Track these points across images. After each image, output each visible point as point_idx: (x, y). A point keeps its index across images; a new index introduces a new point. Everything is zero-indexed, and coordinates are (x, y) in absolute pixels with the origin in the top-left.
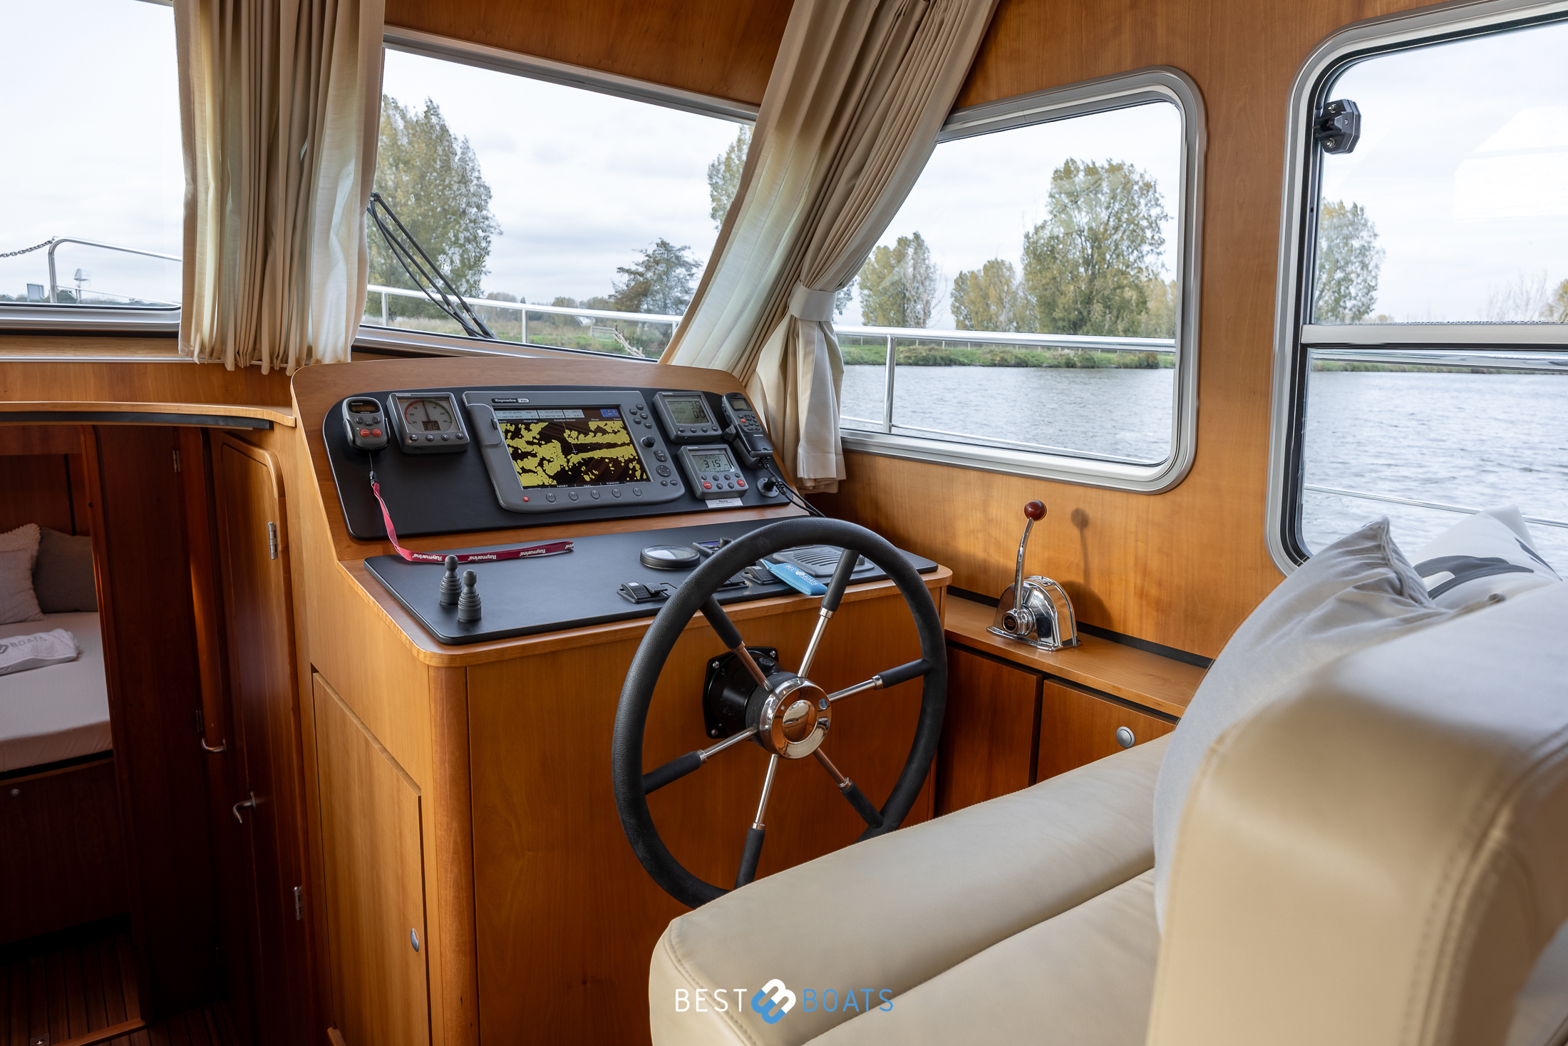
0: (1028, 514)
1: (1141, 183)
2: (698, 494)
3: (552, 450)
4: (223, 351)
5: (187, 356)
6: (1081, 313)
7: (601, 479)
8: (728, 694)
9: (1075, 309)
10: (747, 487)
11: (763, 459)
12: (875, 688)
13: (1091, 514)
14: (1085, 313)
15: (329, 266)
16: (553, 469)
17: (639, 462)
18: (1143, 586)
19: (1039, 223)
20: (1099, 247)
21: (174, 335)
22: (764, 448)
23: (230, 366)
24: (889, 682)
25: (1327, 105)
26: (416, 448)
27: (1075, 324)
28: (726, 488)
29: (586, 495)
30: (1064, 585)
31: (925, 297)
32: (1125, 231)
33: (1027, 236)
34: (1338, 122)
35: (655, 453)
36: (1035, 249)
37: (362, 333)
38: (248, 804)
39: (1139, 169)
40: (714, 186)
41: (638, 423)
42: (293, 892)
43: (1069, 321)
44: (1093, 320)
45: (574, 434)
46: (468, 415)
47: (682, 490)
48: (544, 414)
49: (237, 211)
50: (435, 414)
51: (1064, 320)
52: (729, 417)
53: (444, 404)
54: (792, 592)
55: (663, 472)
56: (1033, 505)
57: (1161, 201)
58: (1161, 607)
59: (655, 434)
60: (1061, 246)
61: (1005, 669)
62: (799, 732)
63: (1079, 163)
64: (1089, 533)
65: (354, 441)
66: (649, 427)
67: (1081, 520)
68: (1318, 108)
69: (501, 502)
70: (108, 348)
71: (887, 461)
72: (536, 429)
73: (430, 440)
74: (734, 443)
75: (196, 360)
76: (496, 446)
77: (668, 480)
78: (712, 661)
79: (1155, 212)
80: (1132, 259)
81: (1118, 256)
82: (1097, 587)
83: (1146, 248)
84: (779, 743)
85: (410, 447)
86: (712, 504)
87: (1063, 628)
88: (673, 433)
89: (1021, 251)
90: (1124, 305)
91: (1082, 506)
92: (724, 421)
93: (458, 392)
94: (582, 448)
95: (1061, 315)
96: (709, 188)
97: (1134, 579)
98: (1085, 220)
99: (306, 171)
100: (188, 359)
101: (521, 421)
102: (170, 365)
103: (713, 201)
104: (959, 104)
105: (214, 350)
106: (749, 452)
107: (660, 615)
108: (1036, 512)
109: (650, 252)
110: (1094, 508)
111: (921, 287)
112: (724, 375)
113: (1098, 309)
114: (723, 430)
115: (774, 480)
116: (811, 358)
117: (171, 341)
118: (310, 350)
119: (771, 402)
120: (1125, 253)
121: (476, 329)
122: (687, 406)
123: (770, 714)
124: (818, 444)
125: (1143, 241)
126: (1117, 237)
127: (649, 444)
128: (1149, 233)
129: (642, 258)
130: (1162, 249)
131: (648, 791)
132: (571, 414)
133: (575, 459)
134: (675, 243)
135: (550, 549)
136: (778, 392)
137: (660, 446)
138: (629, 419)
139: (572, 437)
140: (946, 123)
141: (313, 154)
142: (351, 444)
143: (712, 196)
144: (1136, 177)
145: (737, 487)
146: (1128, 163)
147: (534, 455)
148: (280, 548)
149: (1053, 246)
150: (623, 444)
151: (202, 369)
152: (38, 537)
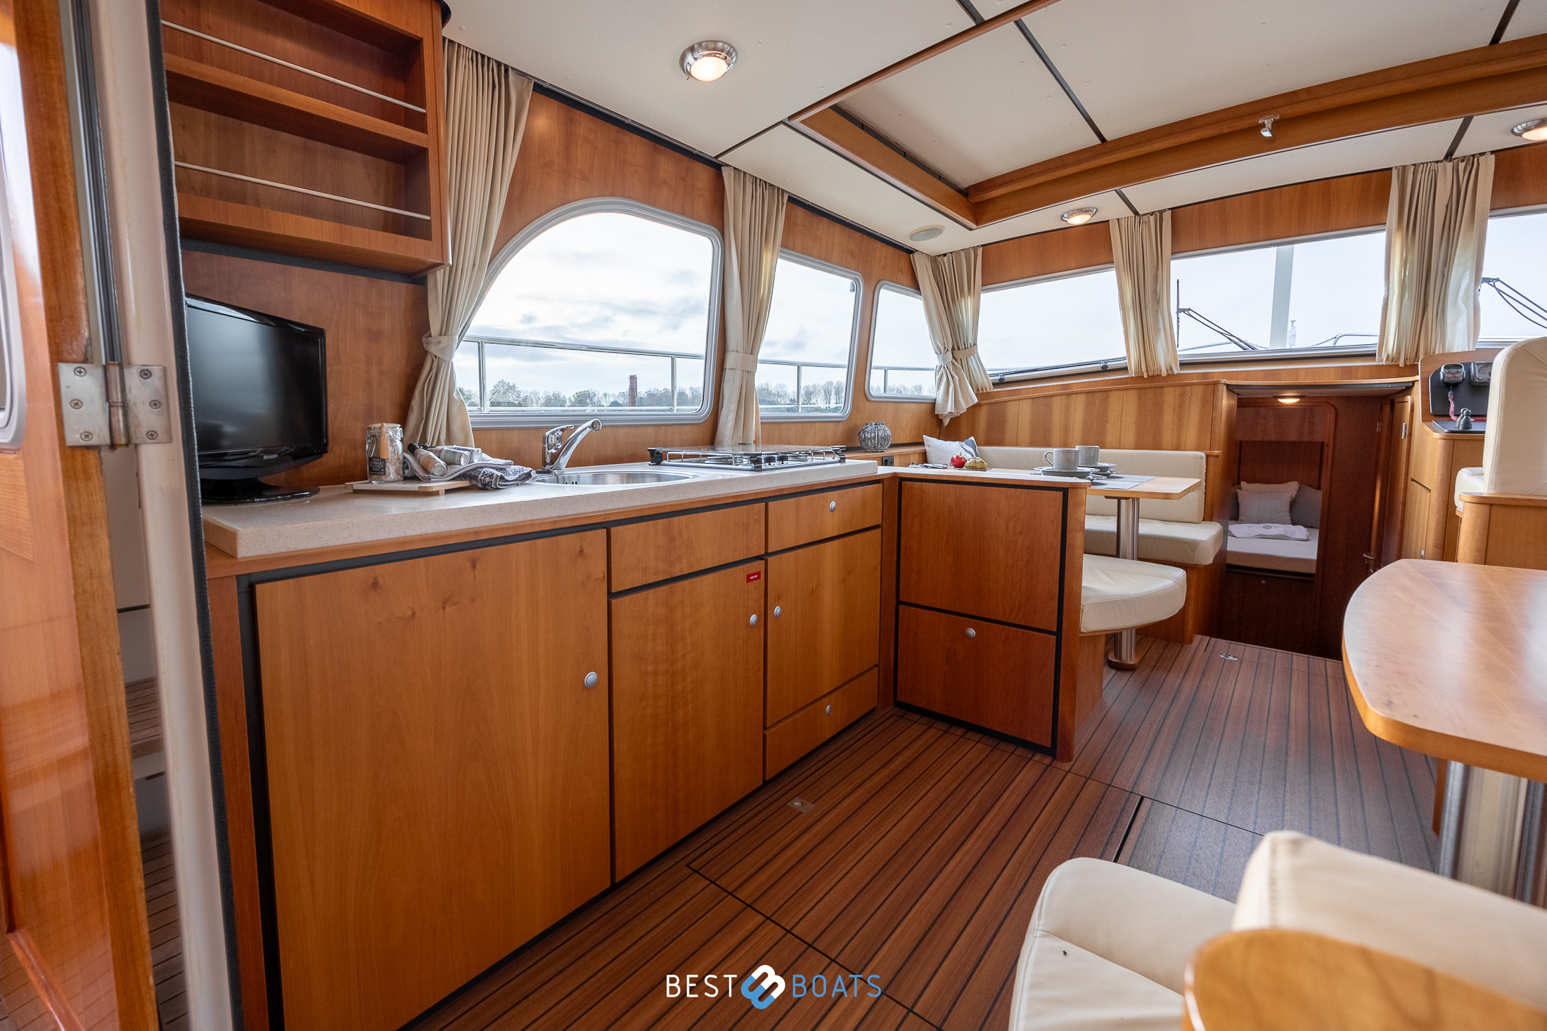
4: (1399, 359)
5: (1379, 362)
21: (1374, 355)
23: (1401, 365)
65: (1443, 380)
70: (1343, 362)
75: (1384, 364)
99: (1445, 277)
100: (1381, 363)
102: (1371, 366)
105: (1395, 357)
117: (1371, 358)
142: (1441, 382)
148: (1407, 434)
151: (1386, 365)
152: (1297, 488)
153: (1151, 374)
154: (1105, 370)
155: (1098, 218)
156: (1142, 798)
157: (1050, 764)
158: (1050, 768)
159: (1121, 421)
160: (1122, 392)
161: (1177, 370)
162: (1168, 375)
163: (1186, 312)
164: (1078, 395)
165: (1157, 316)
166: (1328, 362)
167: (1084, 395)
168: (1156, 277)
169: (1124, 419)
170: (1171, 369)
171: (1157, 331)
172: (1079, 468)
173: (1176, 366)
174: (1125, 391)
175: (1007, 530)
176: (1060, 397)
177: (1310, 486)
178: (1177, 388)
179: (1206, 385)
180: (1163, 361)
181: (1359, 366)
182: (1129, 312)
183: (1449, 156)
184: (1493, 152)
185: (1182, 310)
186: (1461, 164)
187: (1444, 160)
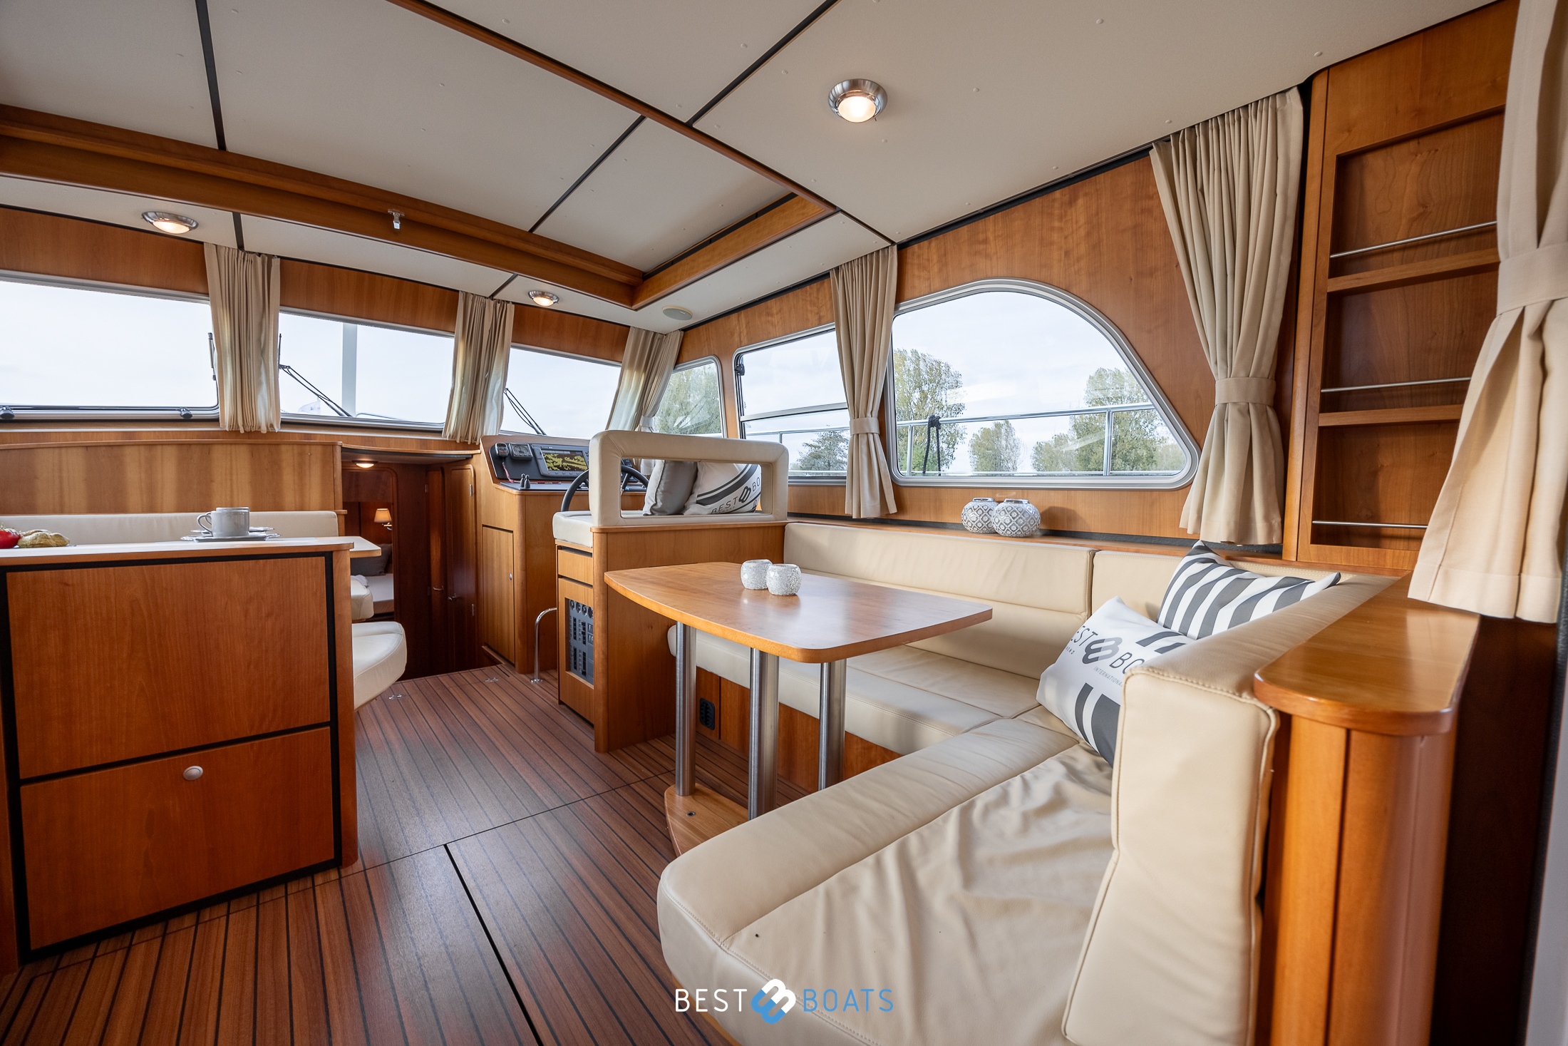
4: (456, 437)
5: (445, 437)
15: (492, 409)
21: (442, 432)
23: (458, 441)
25: (739, 364)
26: (517, 457)
29: (568, 473)
31: (1013, 458)
34: (742, 368)
37: (501, 431)
42: (472, 606)
46: (533, 450)
48: (557, 452)
49: (466, 392)
50: (524, 450)
53: (527, 448)
65: (499, 454)
69: (539, 472)
72: (555, 456)
73: (521, 456)
75: (448, 439)
76: (541, 458)
85: (515, 456)
93: (530, 445)
94: (568, 462)
99: (487, 381)
100: (445, 439)
101: (550, 453)
102: (439, 440)
104: (677, 363)
105: (454, 435)
111: (1011, 453)
113: (1119, 462)
117: (440, 433)
121: (540, 432)
132: (565, 452)
133: (565, 464)
135: (554, 483)
139: (567, 459)
140: (674, 368)
141: (489, 376)
142: (498, 456)
148: (473, 493)
151: (449, 441)
153: (248, 429)
154: (187, 419)
155: (195, 236)
156: (445, 846)
157: (340, 877)
158: (344, 881)
159: (231, 480)
160: (229, 447)
161: (278, 427)
162: (268, 432)
163: (286, 370)
164: (164, 447)
165: (260, 368)
166: (410, 434)
167: (174, 447)
168: (261, 324)
169: (234, 477)
170: (272, 426)
171: (260, 383)
172: (250, 534)
173: (277, 424)
174: (233, 447)
175: (246, 616)
176: (136, 448)
178: (295, 447)
179: (324, 445)
180: (263, 416)
181: (431, 440)
182: (226, 356)
183: (492, 297)
184: (513, 303)
185: (282, 367)
186: (499, 305)
187: (490, 297)
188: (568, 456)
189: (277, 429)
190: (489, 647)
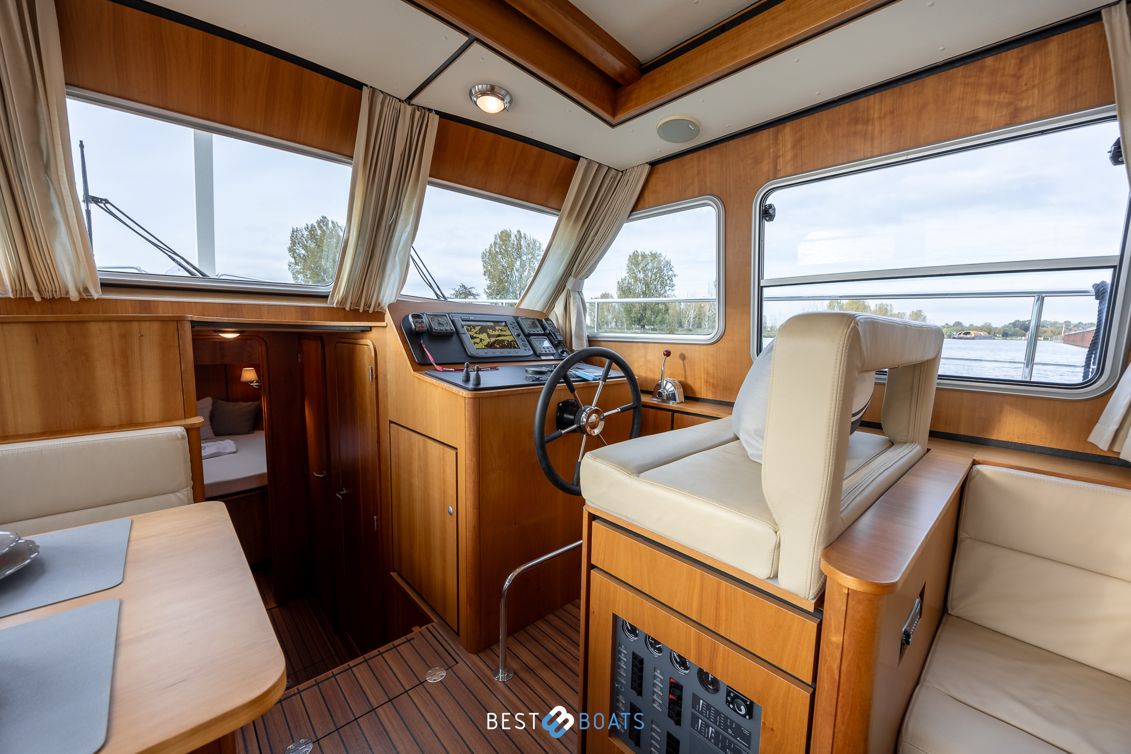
0: (665, 355)
1: (664, 261)
2: (538, 354)
3: (484, 336)
4: (345, 303)
5: (331, 304)
6: (641, 314)
7: (503, 347)
8: (566, 416)
9: (640, 313)
10: (555, 352)
11: (560, 342)
12: (618, 412)
13: (686, 354)
14: (644, 315)
15: (394, 268)
16: (485, 343)
17: (515, 341)
18: (707, 379)
19: (623, 277)
20: (648, 288)
21: (327, 297)
22: (560, 338)
23: (348, 309)
24: (623, 410)
25: (765, 206)
26: (437, 333)
27: (639, 319)
28: (548, 352)
29: (498, 352)
30: (679, 382)
32: (658, 281)
33: (618, 283)
34: (770, 211)
35: (521, 339)
36: (622, 288)
37: (400, 297)
38: (342, 493)
39: (663, 255)
40: (485, 262)
41: (514, 328)
42: (374, 518)
43: (637, 318)
44: (647, 317)
45: (491, 331)
46: (453, 322)
47: (532, 352)
48: (479, 323)
49: (362, 246)
50: (441, 320)
51: (635, 318)
52: (546, 327)
53: (445, 318)
54: (584, 380)
55: (525, 346)
56: (667, 351)
57: (672, 269)
58: (714, 386)
59: (520, 331)
60: (633, 287)
61: (659, 411)
62: (594, 426)
63: (640, 253)
64: (686, 361)
65: (415, 329)
66: (518, 330)
67: (683, 357)
68: (763, 207)
69: (469, 353)
70: (299, 301)
71: (606, 343)
72: (477, 328)
73: (441, 330)
74: (549, 336)
75: (335, 306)
76: (464, 333)
77: (527, 348)
78: (559, 403)
79: (670, 273)
80: (662, 293)
81: (656, 291)
82: (690, 381)
83: (667, 288)
84: (588, 429)
85: (434, 332)
86: (543, 358)
87: (680, 397)
88: (527, 332)
89: (616, 289)
90: (659, 311)
91: (683, 352)
92: (544, 328)
93: (449, 314)
94: (493, 336)
95: (634, 316)
96: (482, 263)
97: (703, 376)
98: (642, 276)
100: (331, 306)
101: (472, 325)
102: (325, 308)
103: (484, 268)
104: (634, 209)
105: (342, 302)
106: (554, 339)
107: (546, 384)
108: (668, 354)
109: (457, 289)
110: (687, 351)
112: (540, 313)
114: (544, 331)
115: (565, 349)
116: (576, 304)
117: (325, 299)
118: (379, 305)
119: (561, 321)
120: (659, 290)
122: (529, 322)
123: (585, 420)
124: (580, 337)
125: (666, 285)
126: (656, 283)
127: (519, 335)
128: (668, 282)
129: (453, 292)
130: (674, 288)
131: (547, 442)
132: (489, 324)
133: (493, 340)
134: (468, 286)
135: (491, 368)
136: (563, 317)
137: (522, 336)
138: (510, 327)
139: (490, 332)
140: (629, 216)
142: (414, 330)
143: (484, 266)
144: (662, 258)
145: (552, 352)
146: (659, 253)
147: (478, 338)
148: (374, 377)
149: (629, 287)
150: (508, 335)
151: (338, 309)
152: (212, 402)
153: (47, 295)
162: (82, 300)
163: (102, 205)
166: (287, 300)
170: (86, 290)
173: (95, 286)
177: (222, 400)
178: (114, 325)
179: (163, 321)
180: (70, 277)
181: (313, 307)
183: (409, 100)
184: (437, 112)
185: (96, 200)
186: (418, 113)
187: (405, 100)
188: (490, 328)
189: (96, 294)
190: (400, 575)
